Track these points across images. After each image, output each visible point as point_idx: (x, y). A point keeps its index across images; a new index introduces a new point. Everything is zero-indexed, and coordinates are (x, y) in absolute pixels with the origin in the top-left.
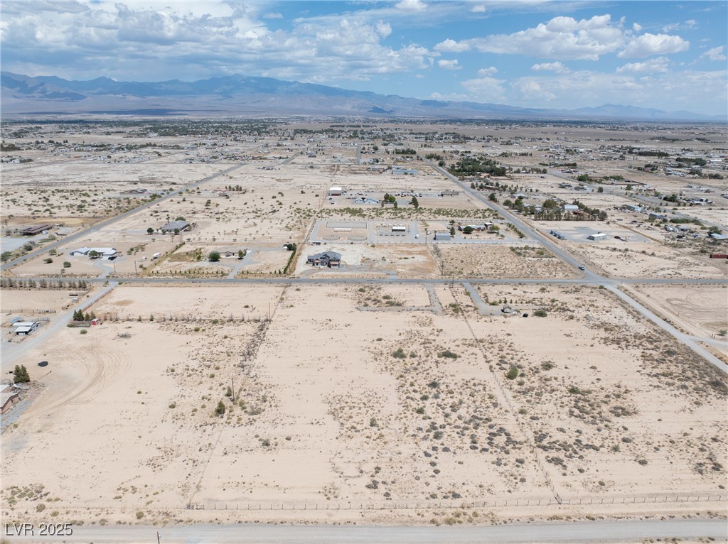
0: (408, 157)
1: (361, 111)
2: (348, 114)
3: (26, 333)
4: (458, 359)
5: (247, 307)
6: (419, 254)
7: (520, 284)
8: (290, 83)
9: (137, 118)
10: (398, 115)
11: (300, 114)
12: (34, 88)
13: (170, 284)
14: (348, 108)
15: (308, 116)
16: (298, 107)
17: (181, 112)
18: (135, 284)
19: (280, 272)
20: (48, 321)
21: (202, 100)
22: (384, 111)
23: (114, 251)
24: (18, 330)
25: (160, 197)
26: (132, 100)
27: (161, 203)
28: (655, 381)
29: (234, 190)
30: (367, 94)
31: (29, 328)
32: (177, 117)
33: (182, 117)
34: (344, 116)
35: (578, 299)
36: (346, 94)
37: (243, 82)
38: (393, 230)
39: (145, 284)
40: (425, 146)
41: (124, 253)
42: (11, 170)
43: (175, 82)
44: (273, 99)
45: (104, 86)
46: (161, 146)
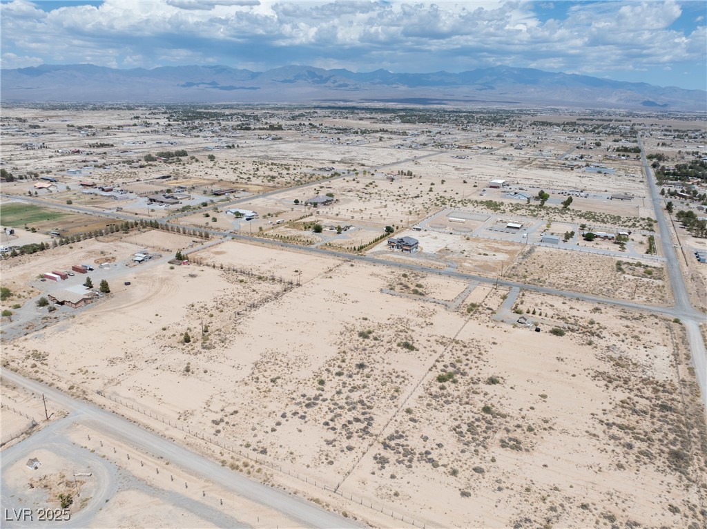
0: (624, 156)
1: (628, 104)
2: (611, 106)
3: (139, 262)
4: (414, 352)
5: (296, 271)
6: (506, 253)
7: (578, 299)
8: (554, 74)
9: (400, 106)
10: (672, 109)
11: (556, 106)
12: (327, 80)
13: (265, 244)
14: (613, 100)
15: (564, 108)
16: (558, 98)
17: (440, 102)
18: (242, 240)
19: (355, 249)
20: (161, 256)
21: (464, 90)
22: (656, 105)
23: (253, 214)
24: (136, 259)
25: (339, 175)
26: (403, 90)
27: (332, 181)
28: (599, 430)
29: (405, 175)
30: (641, 86)
31: (142, 259)
32: (431, 106)
33: (438, 107)
34: (605, 109)
35: (627, 327)
36: (615, 85)
37: (506, 73)
38: (508, 227)
39: (249, 242)
40: (663, 144)
41: (260, 216)
42: (261, 146)
43: (443, 73)
44: (533, 90)
45: (383, 77)
46: (391, 132)
